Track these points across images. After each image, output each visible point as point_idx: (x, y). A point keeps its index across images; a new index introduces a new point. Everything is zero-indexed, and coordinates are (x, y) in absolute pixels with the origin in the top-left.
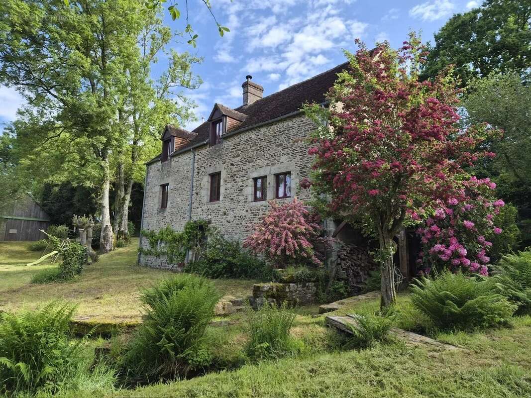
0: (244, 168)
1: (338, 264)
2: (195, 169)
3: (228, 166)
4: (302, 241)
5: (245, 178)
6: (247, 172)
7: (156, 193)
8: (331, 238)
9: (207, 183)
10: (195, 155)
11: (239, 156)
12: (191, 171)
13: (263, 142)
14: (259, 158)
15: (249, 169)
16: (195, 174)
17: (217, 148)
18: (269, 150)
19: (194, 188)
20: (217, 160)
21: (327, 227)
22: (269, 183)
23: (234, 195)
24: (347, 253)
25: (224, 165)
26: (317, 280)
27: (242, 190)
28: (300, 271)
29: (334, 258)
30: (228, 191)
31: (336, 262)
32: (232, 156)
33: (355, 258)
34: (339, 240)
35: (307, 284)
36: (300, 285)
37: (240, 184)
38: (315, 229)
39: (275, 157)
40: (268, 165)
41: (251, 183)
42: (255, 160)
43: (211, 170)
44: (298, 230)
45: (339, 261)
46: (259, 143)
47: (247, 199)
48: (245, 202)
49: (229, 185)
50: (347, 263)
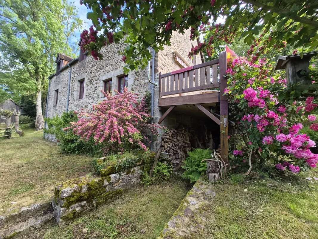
0: (98, 74)
1: (162, 146)
2: (71, 78)
3: (89, 74)
4: (128, 128)
5: (98, 81)
6: (99, 77)
7: (53, 95)
8: (157, 125)
9: (77, 87)
10: (71, 69)
11: (95, 65)
12: (69, 80)
13: (110, 53)
14: (107, 65)
15: (101, 74)
16: (71, 82)
17: (83, 63)
18: (114, 58)
19: (71, 91)
20: (83, 71)
21: (154, 115)
22: (113, 83)
23: (91, 94)
24: (170, 137)
25: (87, 73)
26: (143, 163)
27: (96, 90)
28: (124, 159)
29: (159, 141)
30: (88, 91)
31: (160, 144)
32: (91, 67)
33: (175, 140)
34: (163, 126)
35: (132, 170)
36: (123, 172)
37: (95, 85)
38: (144, 117)
39: (117, 63)
40: (113, 70)
41: (102, 84)
42: (104, 67)
43: (79, 78)
44: (125, 118)
45: (163, 143)
46: (108, 54)
47: (99, 96)
48: (98, 98)
49: (89, 87)
50: (169, 145)
